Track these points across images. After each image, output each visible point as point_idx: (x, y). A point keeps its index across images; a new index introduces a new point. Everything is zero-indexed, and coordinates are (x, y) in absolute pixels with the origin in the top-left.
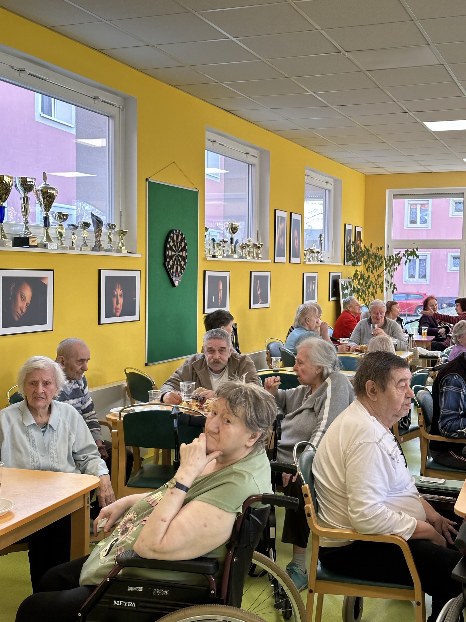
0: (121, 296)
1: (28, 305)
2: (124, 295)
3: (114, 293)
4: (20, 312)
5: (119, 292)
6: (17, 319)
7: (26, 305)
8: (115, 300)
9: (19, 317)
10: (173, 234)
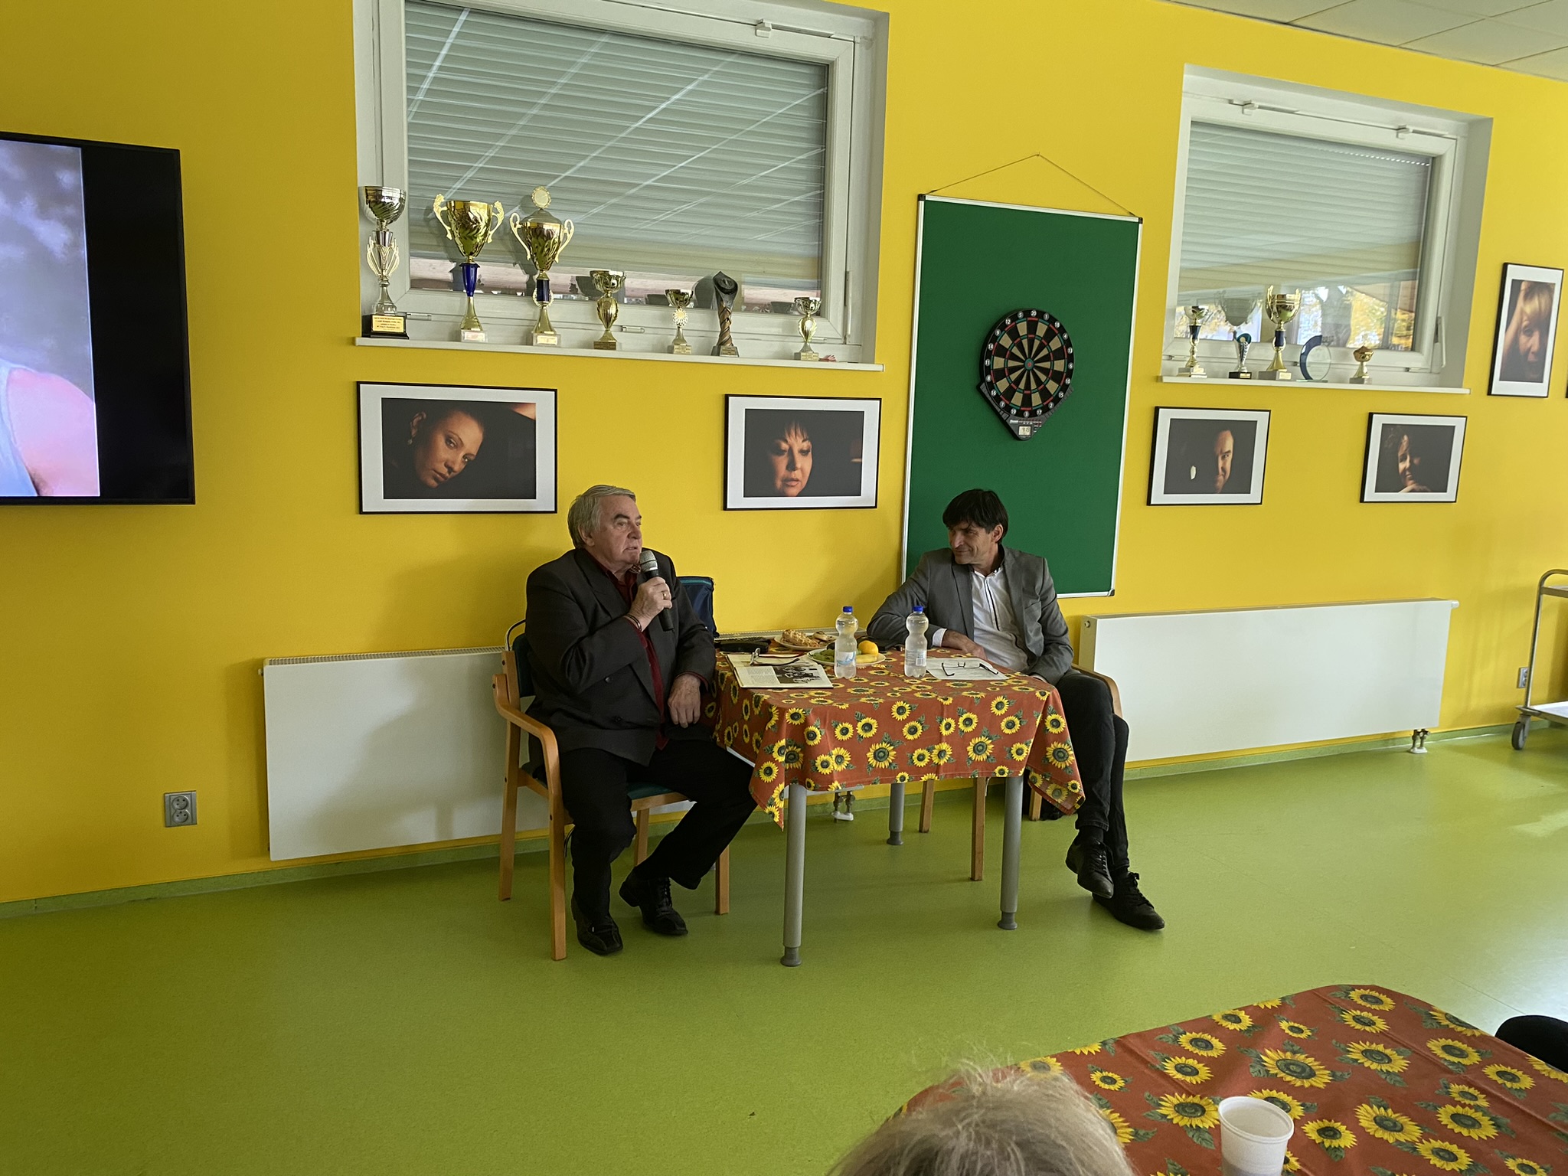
0: (803, 452)
1: (472, 458)
2: (817, 453)
3: (779, 446)
4: (445, 471)
5: (798, 442)
6: (433, 483)
7: (464, 457)
8: (782, 463)
9: (442, 479)
10: (1014, 318)
